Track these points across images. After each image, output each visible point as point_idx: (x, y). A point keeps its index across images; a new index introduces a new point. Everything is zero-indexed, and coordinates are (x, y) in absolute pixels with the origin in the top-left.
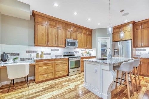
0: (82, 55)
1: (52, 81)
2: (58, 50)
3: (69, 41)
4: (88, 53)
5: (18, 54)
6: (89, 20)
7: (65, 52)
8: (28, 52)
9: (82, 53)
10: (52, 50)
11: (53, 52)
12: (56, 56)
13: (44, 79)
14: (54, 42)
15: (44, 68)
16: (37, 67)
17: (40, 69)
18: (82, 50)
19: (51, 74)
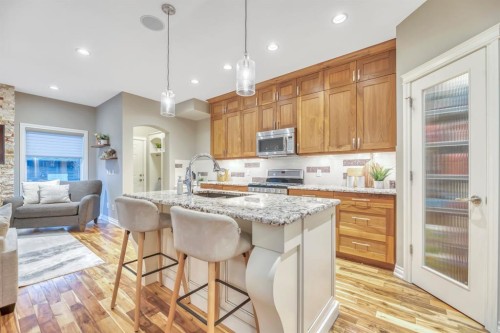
0: (347, 184)
2: (257, 165)
3: (261, 138)
4: (378, 177)
7: (269, 172)
9: (345, 176)
10: (247, 165)
18: (345, 162)
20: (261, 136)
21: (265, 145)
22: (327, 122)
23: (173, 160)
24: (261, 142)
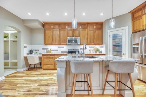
0: (90, 53)
1: (51, 71)
2: (63, 47)
3: (69, 39)
4: (98, 51)
5: (38, 50)
6: (84, 14)
7: (69, 49)
8: (43, 49)
9: (90, 50)
10: (59, 47)
11: (59, 49)
12: (62, 52)
13: (47, 68)
14: (57, 41)
15: (47, 61)
16: (43, 59)
17: (45, 61)
18: (90, 47)
19: (52, 65)
20: (69, 38)
21: (70, 41)
22: (88, 37)
23: (23, 44)
24: (69, 40)
